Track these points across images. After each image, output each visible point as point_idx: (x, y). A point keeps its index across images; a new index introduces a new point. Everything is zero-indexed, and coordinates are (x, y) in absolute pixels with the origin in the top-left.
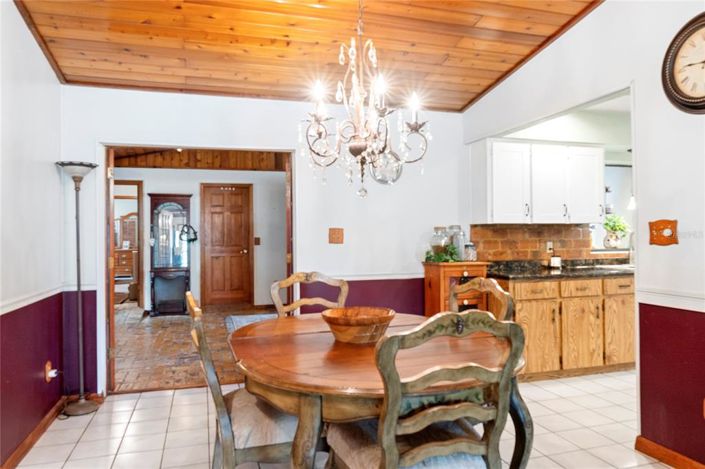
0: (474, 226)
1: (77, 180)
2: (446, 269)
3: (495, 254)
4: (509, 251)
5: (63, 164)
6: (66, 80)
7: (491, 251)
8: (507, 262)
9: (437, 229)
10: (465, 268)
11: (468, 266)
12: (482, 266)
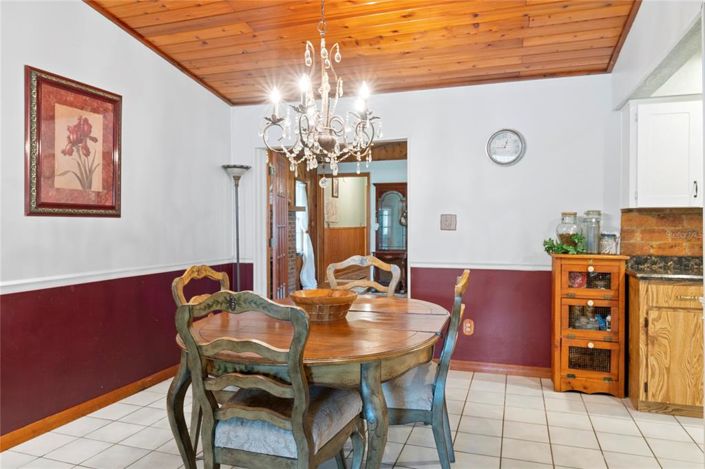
0: (627, 211)
1: (237, 178)
2: (563, 262)
3: (660, 247)
4: (685, 244)
5: (229, 167)
6: (232, 103)
7: (655, 244)
8: (680, 258)
9: (564, 214)
10: (591, 262)
11: (595, 259)
12: (620, 260)
